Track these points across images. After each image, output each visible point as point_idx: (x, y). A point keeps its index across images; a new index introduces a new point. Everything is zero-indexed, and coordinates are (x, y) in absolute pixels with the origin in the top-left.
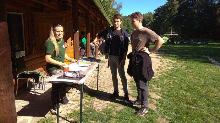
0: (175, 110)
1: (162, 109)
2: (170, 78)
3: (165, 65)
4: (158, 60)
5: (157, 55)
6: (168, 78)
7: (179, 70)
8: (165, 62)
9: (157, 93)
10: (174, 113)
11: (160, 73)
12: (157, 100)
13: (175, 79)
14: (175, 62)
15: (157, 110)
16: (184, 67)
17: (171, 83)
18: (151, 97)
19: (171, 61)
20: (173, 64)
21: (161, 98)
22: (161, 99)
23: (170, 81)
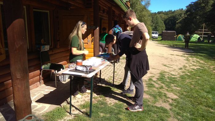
0: (190, 111)
1: (177, 109)
2: (193, 79)
3: (191, 65)
4: (185, 58)
5: (184, 53)
6: (191, 78)
7: (205, 70)
8: (191, 62)
9: (175, 92)
10: (188, 114)
11: (183, 72)
12: (172, 100)
13: (199, 80)
14: (203, 61)
15: (171, 109)
16: (212, 67)
17: (193, 83)
18: (167, 96)
19: (198, 60)
20: (200, 64)
21: (177, 97)
22: (178, 99)
23: (192, 82)
